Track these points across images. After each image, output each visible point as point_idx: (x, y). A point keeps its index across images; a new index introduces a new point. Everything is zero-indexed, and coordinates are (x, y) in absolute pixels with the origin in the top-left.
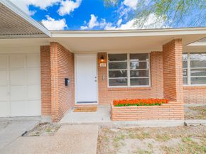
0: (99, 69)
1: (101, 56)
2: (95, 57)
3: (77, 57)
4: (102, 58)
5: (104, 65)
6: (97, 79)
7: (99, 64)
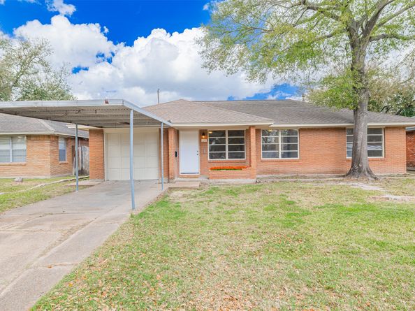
0: (201, 144)
1: (203, 133)
2: (197, 133)
3: (181, 133)
4: (204, 134)
5: (205, 140)
6: (199, 153)
7: (200, 140)
